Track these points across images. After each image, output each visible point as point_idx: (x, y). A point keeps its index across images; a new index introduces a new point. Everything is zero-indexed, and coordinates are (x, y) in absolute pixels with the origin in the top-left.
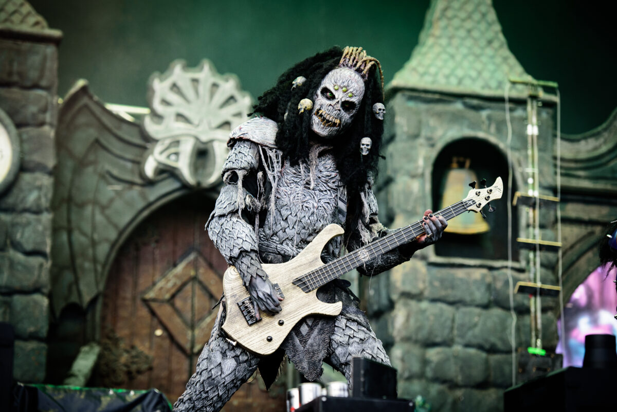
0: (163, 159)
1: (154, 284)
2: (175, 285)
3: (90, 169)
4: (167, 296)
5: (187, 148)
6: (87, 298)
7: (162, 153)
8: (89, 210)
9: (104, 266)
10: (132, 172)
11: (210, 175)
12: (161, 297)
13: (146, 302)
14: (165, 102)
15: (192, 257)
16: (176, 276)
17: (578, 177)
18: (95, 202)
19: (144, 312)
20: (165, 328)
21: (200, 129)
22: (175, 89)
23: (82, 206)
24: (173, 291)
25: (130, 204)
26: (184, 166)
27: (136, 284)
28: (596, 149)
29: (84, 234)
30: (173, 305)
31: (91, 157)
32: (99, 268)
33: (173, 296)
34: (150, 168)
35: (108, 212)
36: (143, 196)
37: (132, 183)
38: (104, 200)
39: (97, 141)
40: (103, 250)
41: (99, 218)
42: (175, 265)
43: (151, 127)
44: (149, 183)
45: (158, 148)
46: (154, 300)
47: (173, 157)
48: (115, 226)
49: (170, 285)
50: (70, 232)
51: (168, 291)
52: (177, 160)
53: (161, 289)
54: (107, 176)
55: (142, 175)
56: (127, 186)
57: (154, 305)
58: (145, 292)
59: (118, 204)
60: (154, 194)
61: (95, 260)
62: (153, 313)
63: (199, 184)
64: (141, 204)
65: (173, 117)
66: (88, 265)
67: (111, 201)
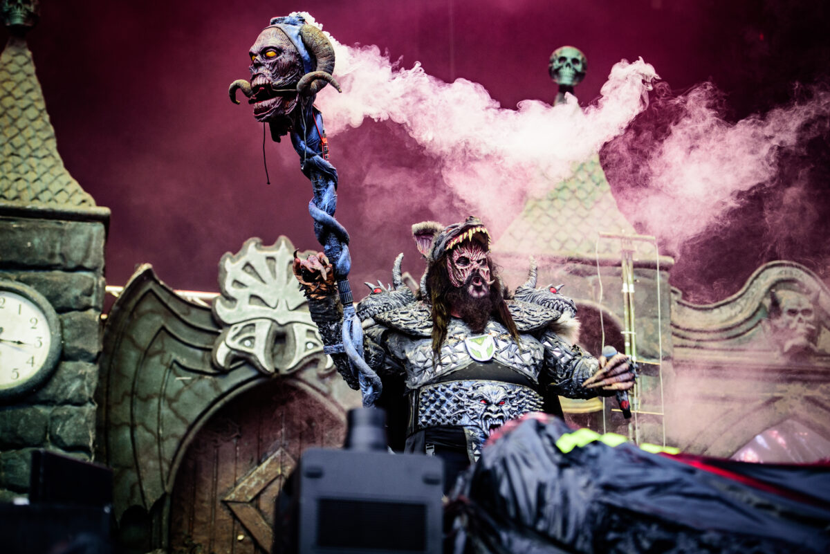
0: (235, 344)
1: (236, 484)
2: (258, 483)
3: (156, 359)
4: (250, 498)
5: (262, 332)
6: (151, 500)
7: (234, 338)
8: (156, 401)
9: (171, 466)
10: (203, 360)
11: (290, 360)
12: (243, 499)
13: (225, 503)
14: (237, 283)
15: (278, 453)
16: (258, 474)
17: (711, 349)
18: (162, 395)
19: (224, 515)
20: (248, 533)
21: (275, 311)
22: (248, 269)
23: (147, 399)
24: (257, 491)
25: (199, 395)
26: (259, 352)
27: (215, 485)
28: (731, 318)
29: (149, 430)
30: (257, 507)
31: (157, 346)
32: (166, 467)
33: (257, 497)
34: (221, 356)
35: (175, 405)
36: (215, 386)
37: (203, 373)
38: (171, 392)
39: (163, 328)
40: (170, 446)
41: (165, 411)
42: (259, 463)
43: (223, 312)
44: (221, 372)
45: (231, 333)
46: (234, 502)
47: (247, 343)
48: (184, 420)
49: (253, 484)
50: (133, 428)
51: (251, 491)
52: (252, 345)
53: (243, 489)
54: (175, 365)
55: (214, 364)
56: (197, 375)
57: (234, 507)
58: (226, 494)
59: (187, 396)
60: (226, 384)
61: (160, 458)
62: (234, 516)
63: (277, 370)
64: (212, 396)
65: (247, 299)
66: (151, 463)
67: (179, 392)
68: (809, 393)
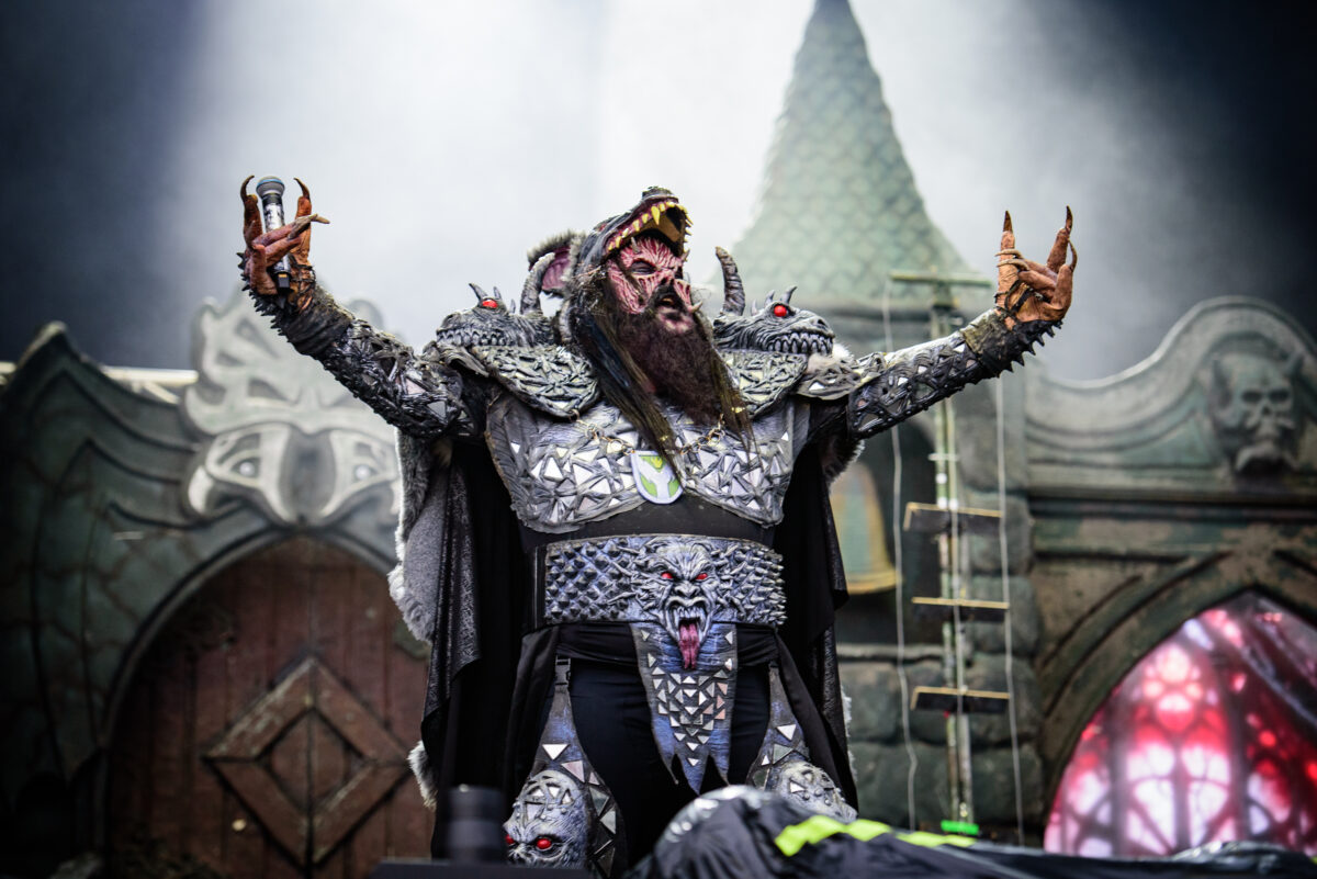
0: (224, 472)
1: (229, 726)
2: (270, 725)
3: (76, 502)
4: (255, 750)
5: (274, 448)
6: (72, 763)
7: (221, 461)
8: (77, 579)
9: (108, 698)
10: (164, 502)
11: (326, 500)
12: (242, 754)
13: (210, 763)
14: (227, 359)
15: (305, 668)
16: (271, 708)
17: (1103, 466)
18: (89, 568)
19: (207, 784)
20: (252, 816)
21: (299, 409)
22: (246, 331)
23: (61, 575)
24: (268, 738)
25: (160, 567)
26: (270, 487)
27: (190, 729)
28: (1138, 407)
29: (67, 634)
30: (269, 769)
31: (78, 478)
32: (98, 700)
33: (269, 750)
34: (198, 493)
35: (113, 586)
36: (186, 547)
37: (165, 525)
38: (106, 562)
39: (89, 443)
40: (108, 660)
41: (96, 597)
42: (272, 686)
43: (201, 413)
44: (200, 523)
45: (215, 452)
46: (227, 759)
47: (246, 468)
48: (131, 613)
49: (260, 726)
50: (36, 628)
51: (256, 739)
52: (256, 474)
53: (242, 735)
54: (113, 513)
55: (184, 507)
56: (154, 530)
57: (227, 769)
58: (211, 744)
59: (136, 569)
60: (208, 545)
61: (88, 686)
62: (226, 785)
63: (302, 518)
64: (183, 567)
65: (243, 389)
66: (73, 695)
67: (121, 562)
68: (1283, 544)
